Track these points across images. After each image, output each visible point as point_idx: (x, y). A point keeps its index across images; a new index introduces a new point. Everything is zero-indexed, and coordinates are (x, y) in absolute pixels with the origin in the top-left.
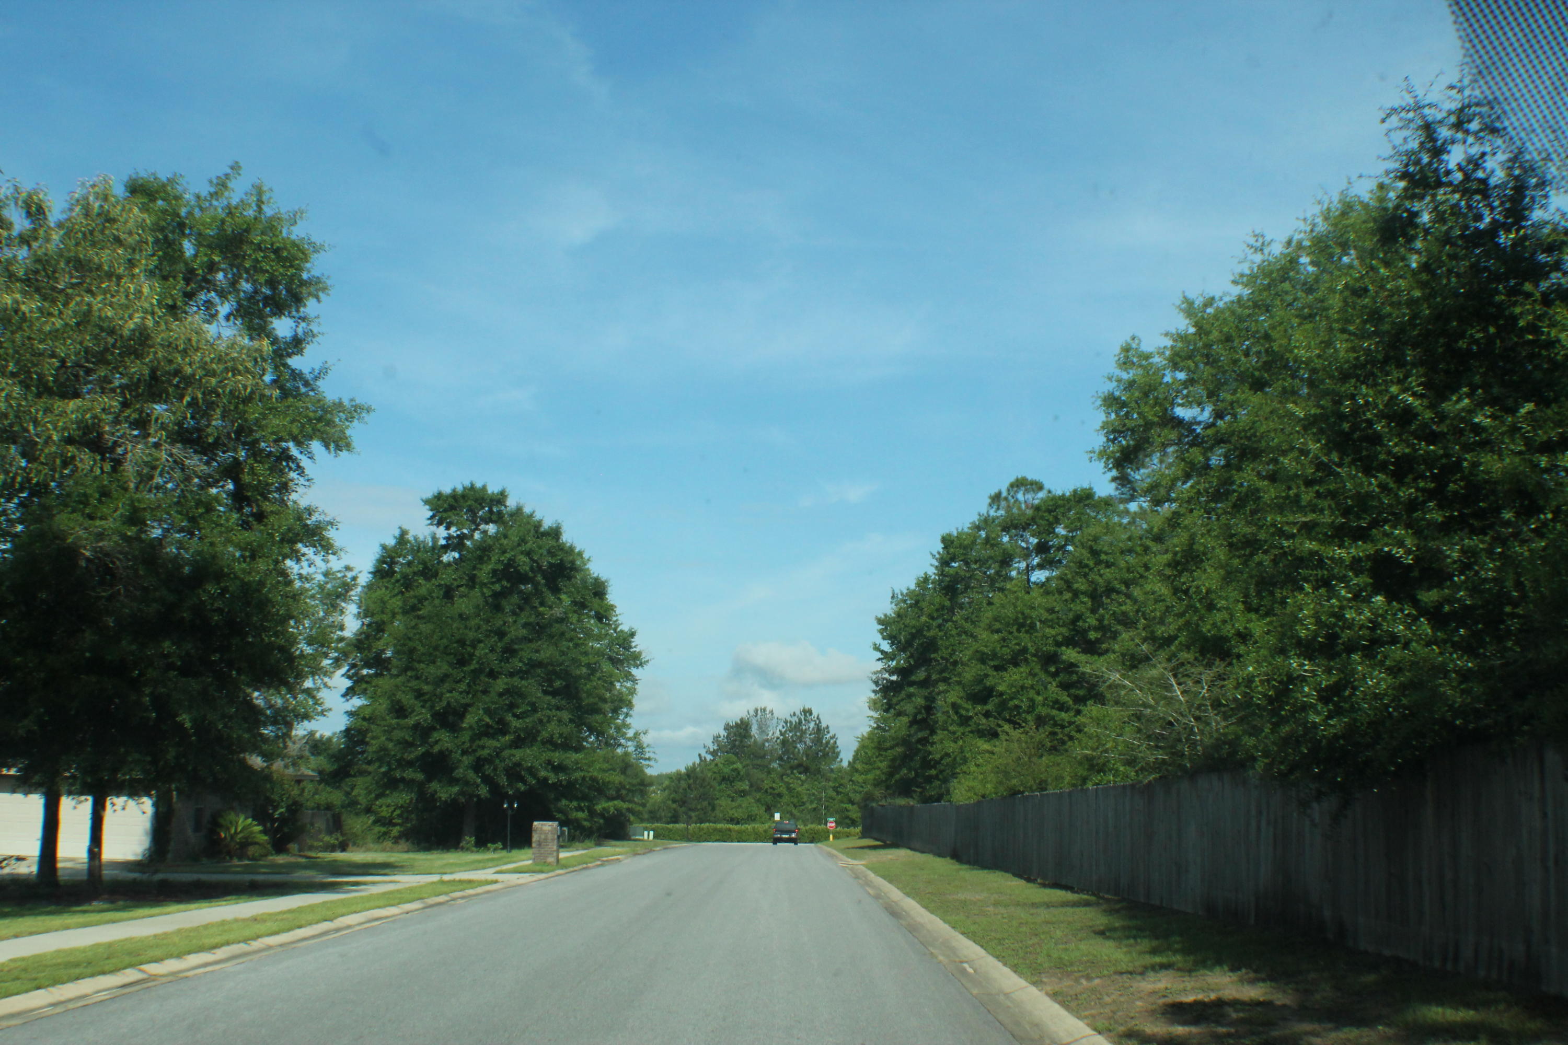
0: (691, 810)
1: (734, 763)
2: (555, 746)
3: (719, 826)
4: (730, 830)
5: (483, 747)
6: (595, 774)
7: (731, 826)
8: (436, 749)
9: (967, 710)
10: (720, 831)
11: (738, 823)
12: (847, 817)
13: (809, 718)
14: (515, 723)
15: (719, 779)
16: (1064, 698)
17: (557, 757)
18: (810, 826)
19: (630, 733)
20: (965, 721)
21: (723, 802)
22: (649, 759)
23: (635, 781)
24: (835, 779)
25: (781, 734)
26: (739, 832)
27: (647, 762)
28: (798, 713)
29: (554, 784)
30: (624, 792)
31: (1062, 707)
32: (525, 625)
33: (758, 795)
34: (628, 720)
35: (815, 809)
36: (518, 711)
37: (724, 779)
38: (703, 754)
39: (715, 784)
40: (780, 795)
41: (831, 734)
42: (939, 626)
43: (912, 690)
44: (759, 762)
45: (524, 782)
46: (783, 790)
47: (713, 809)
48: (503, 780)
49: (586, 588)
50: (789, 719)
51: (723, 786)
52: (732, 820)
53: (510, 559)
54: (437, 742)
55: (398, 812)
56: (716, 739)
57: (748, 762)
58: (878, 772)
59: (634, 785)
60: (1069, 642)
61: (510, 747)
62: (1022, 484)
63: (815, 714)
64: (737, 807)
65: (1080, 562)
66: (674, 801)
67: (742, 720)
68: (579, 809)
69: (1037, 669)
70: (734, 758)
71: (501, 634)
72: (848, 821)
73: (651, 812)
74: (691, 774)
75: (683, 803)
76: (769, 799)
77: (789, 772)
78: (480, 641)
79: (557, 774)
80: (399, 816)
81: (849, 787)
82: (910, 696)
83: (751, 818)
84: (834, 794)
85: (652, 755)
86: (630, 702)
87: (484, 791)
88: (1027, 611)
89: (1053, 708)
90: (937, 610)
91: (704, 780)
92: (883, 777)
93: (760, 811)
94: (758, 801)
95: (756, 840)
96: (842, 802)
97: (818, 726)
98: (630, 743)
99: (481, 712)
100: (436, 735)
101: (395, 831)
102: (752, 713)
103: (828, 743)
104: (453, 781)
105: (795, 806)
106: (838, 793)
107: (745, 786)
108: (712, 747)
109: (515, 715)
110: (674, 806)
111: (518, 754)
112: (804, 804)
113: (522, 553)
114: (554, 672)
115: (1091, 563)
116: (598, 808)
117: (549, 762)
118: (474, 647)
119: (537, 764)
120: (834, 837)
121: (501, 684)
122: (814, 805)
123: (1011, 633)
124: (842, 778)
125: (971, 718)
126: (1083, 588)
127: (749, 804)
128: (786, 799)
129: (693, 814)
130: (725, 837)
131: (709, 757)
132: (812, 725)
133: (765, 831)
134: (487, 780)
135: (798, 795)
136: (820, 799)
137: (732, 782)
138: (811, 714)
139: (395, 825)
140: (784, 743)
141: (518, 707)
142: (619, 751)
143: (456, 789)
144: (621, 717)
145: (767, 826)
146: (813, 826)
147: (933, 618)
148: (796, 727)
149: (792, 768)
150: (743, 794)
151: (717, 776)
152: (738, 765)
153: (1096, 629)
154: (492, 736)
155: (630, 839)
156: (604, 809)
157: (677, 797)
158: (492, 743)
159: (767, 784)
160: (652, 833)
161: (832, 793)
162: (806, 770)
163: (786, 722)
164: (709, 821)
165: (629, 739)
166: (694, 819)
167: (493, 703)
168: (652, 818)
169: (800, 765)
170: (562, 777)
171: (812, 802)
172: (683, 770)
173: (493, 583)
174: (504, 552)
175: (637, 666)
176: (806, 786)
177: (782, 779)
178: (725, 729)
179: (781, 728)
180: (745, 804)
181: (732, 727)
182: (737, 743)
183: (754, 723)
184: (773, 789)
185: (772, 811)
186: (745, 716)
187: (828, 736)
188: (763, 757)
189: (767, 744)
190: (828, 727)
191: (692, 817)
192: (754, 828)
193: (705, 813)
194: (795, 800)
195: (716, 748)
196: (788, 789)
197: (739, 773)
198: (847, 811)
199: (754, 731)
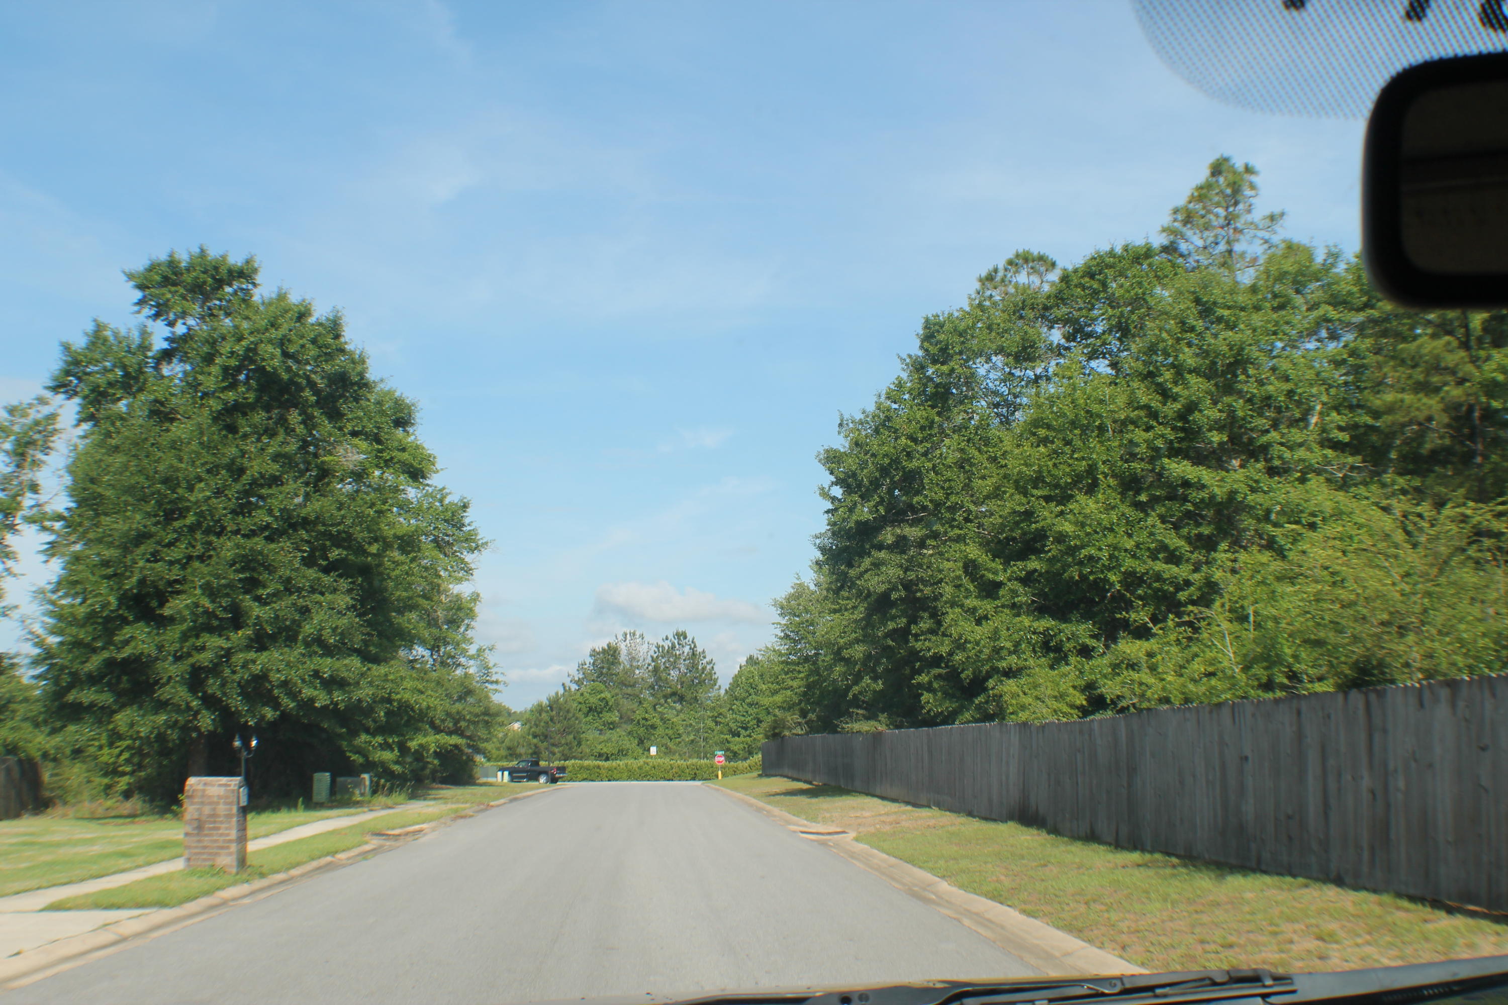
0: (554, 745)
1: (602, 692)
2: (329, 651)
3: (586, 763)
4: (599, 767)
5: (203, 648)
6: (407, 696)
7: (601, 763)
8: (127, 652)
9: (996, 573)
10: (587, 768)
11: (607, 759)
12: (728, 749)
13: (683, 642)
14: (257, 611)
15: (585, 710)
16: (1175, 541)
17: (327, 665)
18: (690, 762)
19: (472, 650)
20: (990, 590)
21: (591, 735)
22: (497, 682)
23: (477, 710)
24: (713, 709)
25: (653, 661)
26: (610, 769)
27: (494, 687)
28: (671, 637)
29: (325, 708)
30: (463, 724)
31: (1174, 558)
32: (276, 458)
33: (629, 728)
34: (470, 633)
35: (692, 741)
36: (263, 592)
37: (590, 709)
38: (568, 684)
39: (580, 715)
40: (653, 727)
41: (707, 659)
42: (925, 454)
43: (882, 554)
44: (629, 691)
45: (275, 703)
46: (657, 721)
47: (579, 744)
48: (236, 702)
49: (383, 413)
50: (661, 643)
51: (590, 718)
52: (599, 756)
53: (248, 349)
54: (127, 642)
55: (126, 755)
56: (581, 666)
57: (617, 691)
58: (789, 693)
59: (477, 715)
60: (1174, 452)
61: (248, 648)
62: (1026, 260)
63: (690, 637)
64: (606, 741)
65: (1183, 323)
66: (535, 736)
67: (609, 645)
68: (386, 746)
69: (1115, 498)
70: (602, 687)
71: (237, 472)
72: (735, 754)
73: (509, 748)
74: (554, 705)
75: (545, 737)
76: (642, 731)
77: (662, 701)
78: (200, 480)
79: (330, 693)
80: (128, 761)
81: (729, 716)
82: (877, 565)
83: (622, 753)
84: (712, 724)
85: (500, 678)
86: (471, 610)
87: (206, 721)
88: (1095, 408)
89: (1154, 558)
90: (922, 428)
91: (568, 711)
92: (796, 699)
93: (630, 744)
94: (630, 733)
95: (629, 778)
96: (722, 733)
97: (693, 649)
98: (472, 662)
99: (198, 591)
100: (127, 632)
101: (123, 783)
102: (620, 637)
103: (704, 669)
104: (162, 705)
105: (670, 740)
106: (717, 723)
107: (614, 717)
108: (577, 676)
109: (258, 599)
110: (535, 741)
111: (262, 660)
112: (680, 735)
113: (270, 341)
114: (328, 535)
115: (1200, 324)
116: (413, 745)
117: (316, 674)
118: (191, 488)
119: (294, 675)
120: (724, 775)
121: (228, 548)
122: (692, 737)
123: (1068, 443)
124: (721, 707)
125: (1000, 585)
126: (1191, 362)
127: (620, 737)
128: (660, 731)
129: (556, 750)
130: (593, 775)
131: (574, 687)
132: (687, 649)
133: (640, 768)
134: (210, 702)
135: (674, 726)
136: (698, 730)
137: (599, 713)
138: (685, 638)
139: (124, 774)
140: (656, 670)
141: (265, 587)
142: (459, 672)
143: (162, 718)
144: (462, 629)
145: (641, 761)
146: (695, 761)
147: (914, 440)
148: (668, 654)
149: (666, 697)
150: (612, 726)
151: (583, 706)
152: (607, 695)
153: (1219, 426)
154: (218, 630)
155: (475, 784)
156: (421, 745)
157: (538, 731)
158: (215, 642)
159: (639, 715)
160: (506, 773)
161: (711, 724)
162: (681, 699)
163: (658, 646)
164: (575, 758)
165: (471, 658)
166: (558, 755)
167: (218, 577)
168: (511, 755)
169: (674, 694)
170: (338, 696)
171: (689, 733)
172: (545, 702)
173: (224, 389)
174: (240, 339)
175: (472, 550)
176: (682, 716)
177: (655, 709)
178: (591, 656)
179: (652, 653)
180: (615, 738)
181: (598, 653)
182: (605, 671)
183: (623, 647)
184: (646, 720)
185: (647, 745)
186: (613, 641)
187: (704, 661)
188: (633, 686)
189: (637, 672)
190: (704, 652)
191: (554, 754)
192: (626, 765)
193: (570, 749)
194: (670, 732)
195: (581, 676)
196: (662, 719)
197: (607, 703)
198: (728, 742)
199: (623, 657)
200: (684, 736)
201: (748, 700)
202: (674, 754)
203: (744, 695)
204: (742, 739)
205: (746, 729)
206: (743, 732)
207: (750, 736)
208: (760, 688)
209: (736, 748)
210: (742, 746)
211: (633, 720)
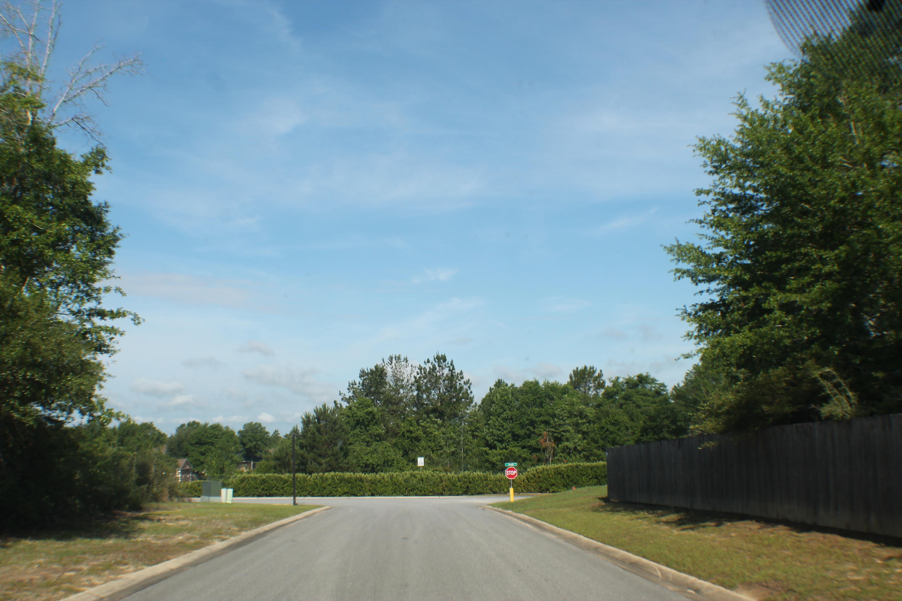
0: (320, 455)
1: (368, 407)
3: (347, 475)
4: (361, 480)
7: (365, 475)
10: (348, 481)
11: (373, 470)
12: (487, 461)
13: (443, 364)
15: (353, 423)
18: (460, 474)
21: (358, 447)
22: (114, 315)
24: (471, 423)
25: (416, 380)
26: (373, 482)
27: (108, 322)
28: (432, 360)
33: (394, 440)
35: (453, 453)
37: (358, 423)
38: (339, 401)
39: (348, 428)
40: (418, 439)
41: (465, 379)
44: (394, 407)
46: (420, 434)
47: (346, 455)
50: (423, 366)
51: (357, 431)
52: (366, 468)
56: (352, 385)
57: (383, 406)
63: (449, 360)
64: (372, 453)
66: (301, 447)
67: (376, 367)
70: (370, 403)
72: (487, 464)
73: (277, 460)
74: (322, 416)
75: (312, 448)
76: (406, 442)
77: (425, 416)
81: (486, 430)
83: (387, 464)
84: (471, 438)
91: (335, 423)
93: (396, 455)
94: (395, 445)
95: (395, 493)
96: (480, 445)
97: (452, 370)
102: (387, 361)
103: (462, 388)
105: (433, 451)
106: (474, 437)
107: (381, 430)
108: (349, 395)
110: (302, 451)
112: (441, 447)
122: (453, 449)
127: (385, 449)
128: (423, 443)
129: (323, 461)
130: (354, 489)
131: (345, 405)
132: (446, 371)
133: (406, 481)
135: (435, 438)
136: (458, 443)
137: (366, 426)
138: (445, 360)
140: (419, 388)
145: (407, 473)
148: (430, 373)
149: (428, 413)
150: (379, 438)
151: (351, 420)
152: (373, 409)
157: (304, 441)
159: (403, 428)
162: (441, 415)
163: (420, 369)
164: (339, 469)
169: (434, 411)
171: (450, 446)
176: (443, 429)
177: (418, 424)
178: (360, 377)
179: (415, 374)
180: (380, 449)
181: (367, 374)
182: (373, 389)
183: (389, 370)
184: (411, 432)
185: (411, 455)
186: (379, 363)
187: (462, 382)
188: (397, 404)
189: (401, 391)
190: (461, 373)
191: (320, 464)
192: (391, 477)
193: (337, 460)
194: (432, 444)
195: (351, 394)
196: (424, 433)
197: (374, 416)
198: (487, 454)
199: (389, 379)
200: (446, 449)
201: (504, 415)
202: (437, 464)
203: (499, 411)
204: (499, 451)
205: (502, 442)
206: (498, 444)
207: (506, 449)
208: (513, 404)
209: (494, 460)
210: (499, 457)
211: (397, 434)
